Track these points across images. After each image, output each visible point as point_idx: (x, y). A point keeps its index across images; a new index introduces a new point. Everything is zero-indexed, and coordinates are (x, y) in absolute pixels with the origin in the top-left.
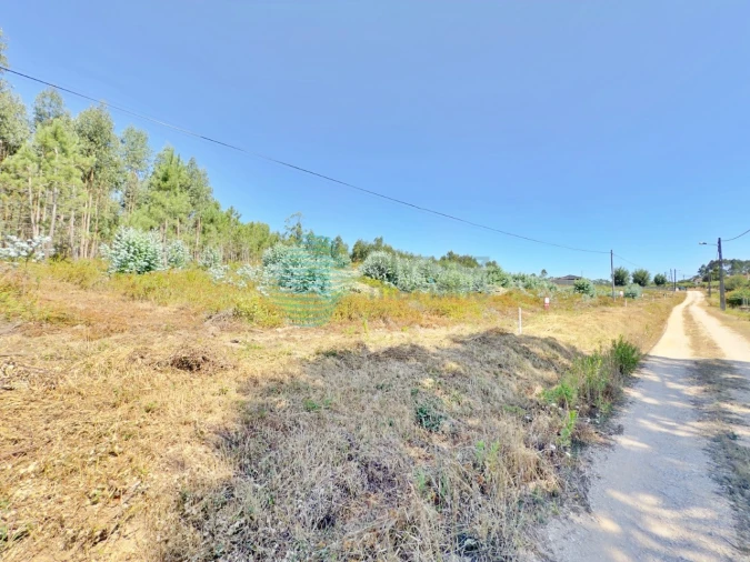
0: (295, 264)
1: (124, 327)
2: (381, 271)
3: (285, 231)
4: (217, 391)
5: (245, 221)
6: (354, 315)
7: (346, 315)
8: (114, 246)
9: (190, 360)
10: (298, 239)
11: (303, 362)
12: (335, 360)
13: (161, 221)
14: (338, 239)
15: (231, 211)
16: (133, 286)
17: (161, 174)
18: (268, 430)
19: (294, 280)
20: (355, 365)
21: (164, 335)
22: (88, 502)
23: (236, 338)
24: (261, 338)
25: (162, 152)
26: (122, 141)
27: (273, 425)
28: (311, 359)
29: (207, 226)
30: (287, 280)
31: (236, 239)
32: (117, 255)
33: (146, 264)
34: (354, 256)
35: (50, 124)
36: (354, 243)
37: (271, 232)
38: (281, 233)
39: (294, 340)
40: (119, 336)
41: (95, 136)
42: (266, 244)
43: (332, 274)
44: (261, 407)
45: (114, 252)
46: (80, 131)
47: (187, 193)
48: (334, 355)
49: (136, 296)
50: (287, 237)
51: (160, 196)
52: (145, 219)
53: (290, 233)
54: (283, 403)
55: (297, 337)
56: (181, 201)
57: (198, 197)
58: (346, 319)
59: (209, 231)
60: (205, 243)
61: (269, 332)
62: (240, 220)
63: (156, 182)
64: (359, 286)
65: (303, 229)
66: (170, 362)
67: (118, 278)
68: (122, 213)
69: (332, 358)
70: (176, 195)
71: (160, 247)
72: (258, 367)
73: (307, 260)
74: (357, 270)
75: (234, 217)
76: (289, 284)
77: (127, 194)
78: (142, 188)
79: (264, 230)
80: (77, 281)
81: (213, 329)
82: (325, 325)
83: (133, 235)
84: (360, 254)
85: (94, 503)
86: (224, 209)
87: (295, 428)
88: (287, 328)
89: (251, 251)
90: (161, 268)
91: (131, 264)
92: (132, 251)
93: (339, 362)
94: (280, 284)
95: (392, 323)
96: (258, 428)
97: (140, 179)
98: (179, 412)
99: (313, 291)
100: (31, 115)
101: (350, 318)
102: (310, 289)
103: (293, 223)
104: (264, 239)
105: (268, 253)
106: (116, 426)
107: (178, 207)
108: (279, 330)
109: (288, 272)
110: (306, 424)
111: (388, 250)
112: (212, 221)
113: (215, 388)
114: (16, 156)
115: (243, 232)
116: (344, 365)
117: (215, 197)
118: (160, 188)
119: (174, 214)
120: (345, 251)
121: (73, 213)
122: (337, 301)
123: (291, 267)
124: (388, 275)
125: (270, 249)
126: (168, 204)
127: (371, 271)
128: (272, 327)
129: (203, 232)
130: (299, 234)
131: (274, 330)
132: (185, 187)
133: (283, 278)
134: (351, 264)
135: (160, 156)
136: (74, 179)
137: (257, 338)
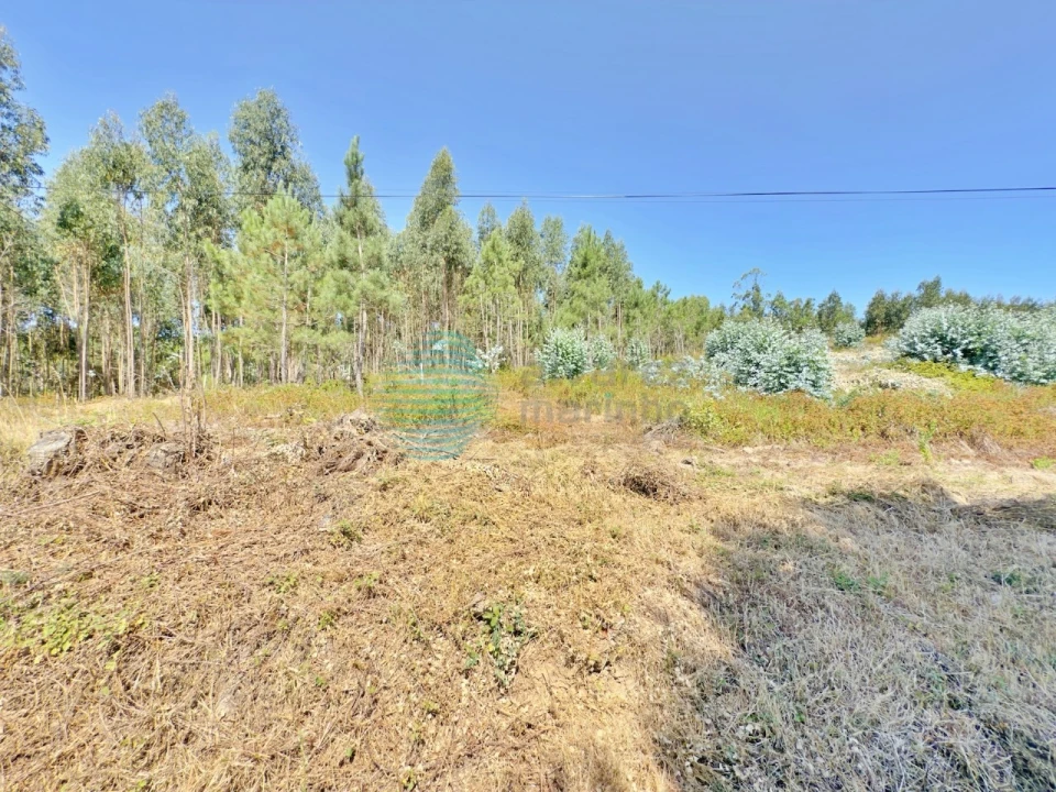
0: (760, 349)
1: (566, 437)
2: (949, 345)
3: (733, 301)
4: (685, 526)
5: (674, 297)
6: (892, 431)
7: (873, 429)
8: (545, 350)
9: (644, 481)
10: (756, 310)
11: (806, 503)
12: (873, 508)
13: (583, 315)
14: (834, 298)
15: (657, 288)
16: (566, 392)
17: (579, 260)
18: (774, 602)
19: (761, 374)
20: (923, 523)
21: (605, 448)
22: (580, 624)
23: (688, 458)
24: (725, 460)
25: (576, 235)
26: (542, 236)
27: (782, 597)
28: (822, 501)
29: (632, 312)
30: (750, 374)
31: (665, 324)
32: (547, 359)
33: (573, 366)
34: (870, 325)
35: (489, 239)
36: (870, 300)
37: (712, 307)
38: (728, 306)
39: (776, 467)
40: (562, 447)
41: (521, 237)
42: (707, 325)
43: (833, 359)
44: (754, 564)
45: (545, 356)
46: (510, 237)
47: (605, 276)
48: (868, 499)
49: (570, 404)
50: (737, 310)
51: (580, 286)
52: (568, 315)
53: (741, 303)
54: (789, 566)
55: (782, 462)
56: (600, 287)
57: (616, 279)
58: (873, 438)
59: (634, 318)
60: (630, 335)
61: (732, 452)
62: (669, 298)
63: (575, 271)
64: (892, 377)
65: (763, 293)
66: (622, 480)
67: (552, 385)
68: (546, 314)
69: (866, 504)
70: (594, 280)
71: (585, 345)
72: (734, 502)
73: (781, 342)
74: (883, 349)
75: (660, 295)
76: (751, 381)
77: (550, 293)
78: (561, 283)
79: (702, 307)
80: (520, 389)
81: (656, 444)
82: (831, 446)
83: (559, 335)
84: (884, 319)
85: (585, 628)
86: (648, 287)
87: (821, 613)
88: (760, 448)
89: (686, 338)
90: (589, 371)
91: (561, 368)
92: (560, 353)
93: (883, 514)
94: (737, 381)
95: (995, 450)
96: (757, 594)
97: (559, 272)
98: (647, 545)
99: (798, 390)
100: (475, 236)
101: (883, 434)
102: (792, 387)
103: (747, 286)
104: (705, 318)
105: (713, 337)
106: (587, 546)
107: (599, 295)
108: (748, 449)
109: (750, 361)
110: (840, 610)
111: (964, 300)
112: (636, 305)
113: (682, 522)
114: (471, 277)
115: (675, 313)
116: (896, 522)
117: (636, 273)
118: (579, 277)
119: (594, 305)
120: (849, 316)
121: (511, 322)
122: (850, 405)
123: (754, 354)
124: (966, 353)
125: (715, 331)
126: (589, 294)
127: (920, 347)
128: (735, 446)
129: (628, 321)
130: (756, 302)
131: (739, 449)
132: (604, 270)
133: (741, 372)
134: (864, 339)
135: (576, 240)
136: (509, 286)
137: (717, 460)
